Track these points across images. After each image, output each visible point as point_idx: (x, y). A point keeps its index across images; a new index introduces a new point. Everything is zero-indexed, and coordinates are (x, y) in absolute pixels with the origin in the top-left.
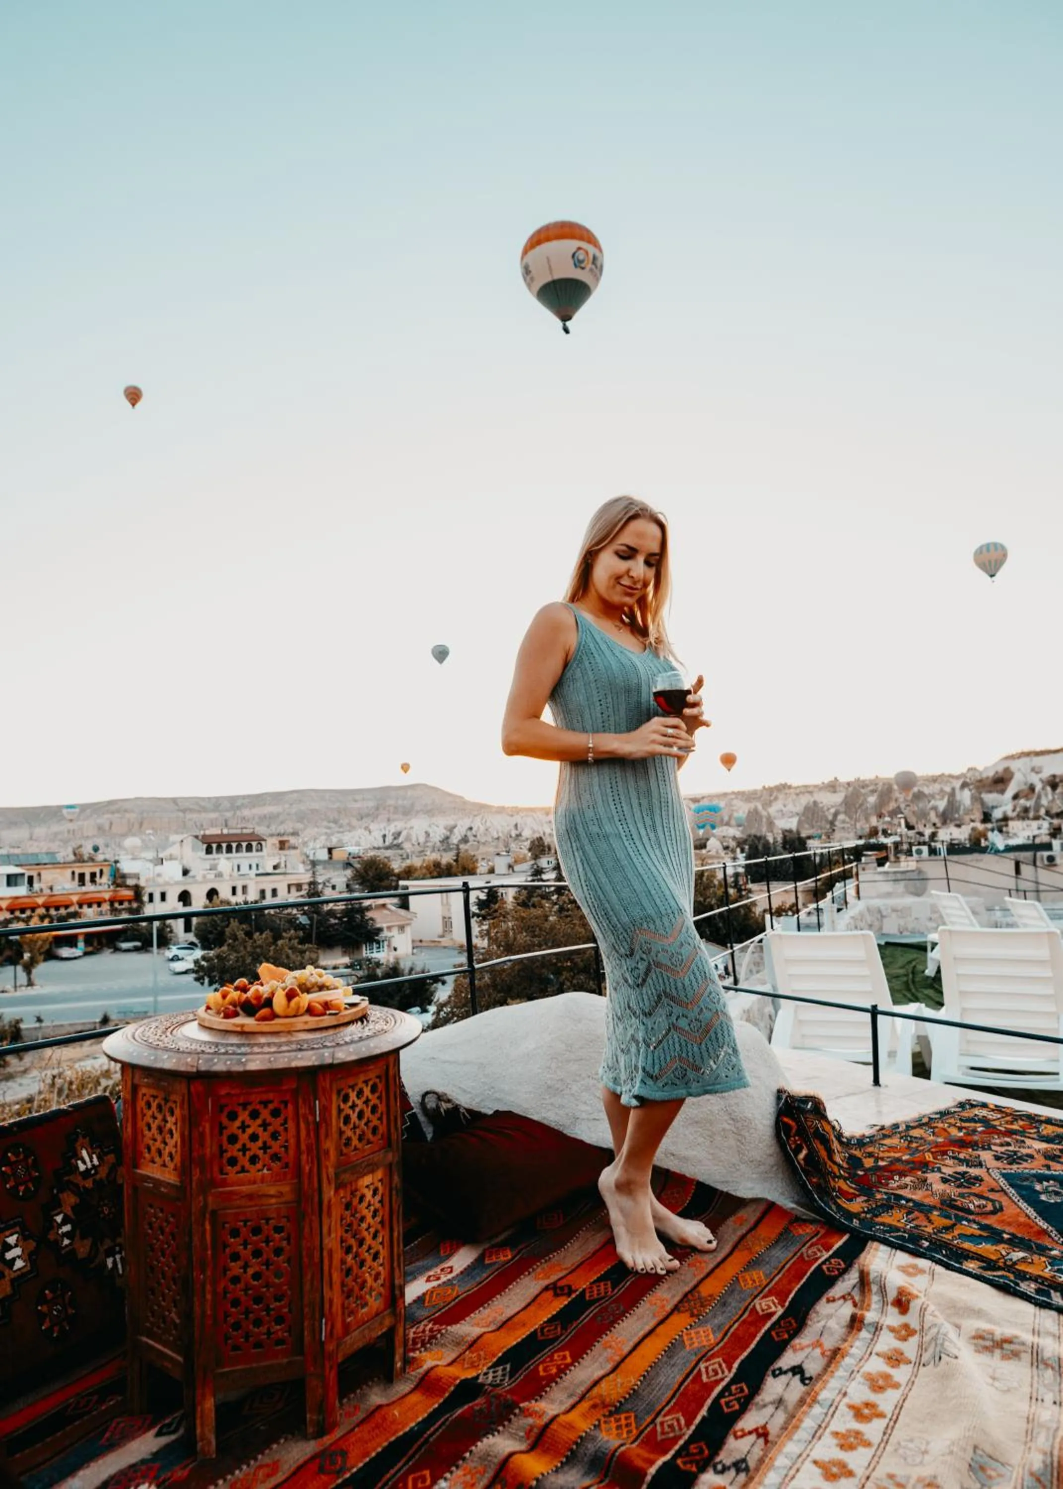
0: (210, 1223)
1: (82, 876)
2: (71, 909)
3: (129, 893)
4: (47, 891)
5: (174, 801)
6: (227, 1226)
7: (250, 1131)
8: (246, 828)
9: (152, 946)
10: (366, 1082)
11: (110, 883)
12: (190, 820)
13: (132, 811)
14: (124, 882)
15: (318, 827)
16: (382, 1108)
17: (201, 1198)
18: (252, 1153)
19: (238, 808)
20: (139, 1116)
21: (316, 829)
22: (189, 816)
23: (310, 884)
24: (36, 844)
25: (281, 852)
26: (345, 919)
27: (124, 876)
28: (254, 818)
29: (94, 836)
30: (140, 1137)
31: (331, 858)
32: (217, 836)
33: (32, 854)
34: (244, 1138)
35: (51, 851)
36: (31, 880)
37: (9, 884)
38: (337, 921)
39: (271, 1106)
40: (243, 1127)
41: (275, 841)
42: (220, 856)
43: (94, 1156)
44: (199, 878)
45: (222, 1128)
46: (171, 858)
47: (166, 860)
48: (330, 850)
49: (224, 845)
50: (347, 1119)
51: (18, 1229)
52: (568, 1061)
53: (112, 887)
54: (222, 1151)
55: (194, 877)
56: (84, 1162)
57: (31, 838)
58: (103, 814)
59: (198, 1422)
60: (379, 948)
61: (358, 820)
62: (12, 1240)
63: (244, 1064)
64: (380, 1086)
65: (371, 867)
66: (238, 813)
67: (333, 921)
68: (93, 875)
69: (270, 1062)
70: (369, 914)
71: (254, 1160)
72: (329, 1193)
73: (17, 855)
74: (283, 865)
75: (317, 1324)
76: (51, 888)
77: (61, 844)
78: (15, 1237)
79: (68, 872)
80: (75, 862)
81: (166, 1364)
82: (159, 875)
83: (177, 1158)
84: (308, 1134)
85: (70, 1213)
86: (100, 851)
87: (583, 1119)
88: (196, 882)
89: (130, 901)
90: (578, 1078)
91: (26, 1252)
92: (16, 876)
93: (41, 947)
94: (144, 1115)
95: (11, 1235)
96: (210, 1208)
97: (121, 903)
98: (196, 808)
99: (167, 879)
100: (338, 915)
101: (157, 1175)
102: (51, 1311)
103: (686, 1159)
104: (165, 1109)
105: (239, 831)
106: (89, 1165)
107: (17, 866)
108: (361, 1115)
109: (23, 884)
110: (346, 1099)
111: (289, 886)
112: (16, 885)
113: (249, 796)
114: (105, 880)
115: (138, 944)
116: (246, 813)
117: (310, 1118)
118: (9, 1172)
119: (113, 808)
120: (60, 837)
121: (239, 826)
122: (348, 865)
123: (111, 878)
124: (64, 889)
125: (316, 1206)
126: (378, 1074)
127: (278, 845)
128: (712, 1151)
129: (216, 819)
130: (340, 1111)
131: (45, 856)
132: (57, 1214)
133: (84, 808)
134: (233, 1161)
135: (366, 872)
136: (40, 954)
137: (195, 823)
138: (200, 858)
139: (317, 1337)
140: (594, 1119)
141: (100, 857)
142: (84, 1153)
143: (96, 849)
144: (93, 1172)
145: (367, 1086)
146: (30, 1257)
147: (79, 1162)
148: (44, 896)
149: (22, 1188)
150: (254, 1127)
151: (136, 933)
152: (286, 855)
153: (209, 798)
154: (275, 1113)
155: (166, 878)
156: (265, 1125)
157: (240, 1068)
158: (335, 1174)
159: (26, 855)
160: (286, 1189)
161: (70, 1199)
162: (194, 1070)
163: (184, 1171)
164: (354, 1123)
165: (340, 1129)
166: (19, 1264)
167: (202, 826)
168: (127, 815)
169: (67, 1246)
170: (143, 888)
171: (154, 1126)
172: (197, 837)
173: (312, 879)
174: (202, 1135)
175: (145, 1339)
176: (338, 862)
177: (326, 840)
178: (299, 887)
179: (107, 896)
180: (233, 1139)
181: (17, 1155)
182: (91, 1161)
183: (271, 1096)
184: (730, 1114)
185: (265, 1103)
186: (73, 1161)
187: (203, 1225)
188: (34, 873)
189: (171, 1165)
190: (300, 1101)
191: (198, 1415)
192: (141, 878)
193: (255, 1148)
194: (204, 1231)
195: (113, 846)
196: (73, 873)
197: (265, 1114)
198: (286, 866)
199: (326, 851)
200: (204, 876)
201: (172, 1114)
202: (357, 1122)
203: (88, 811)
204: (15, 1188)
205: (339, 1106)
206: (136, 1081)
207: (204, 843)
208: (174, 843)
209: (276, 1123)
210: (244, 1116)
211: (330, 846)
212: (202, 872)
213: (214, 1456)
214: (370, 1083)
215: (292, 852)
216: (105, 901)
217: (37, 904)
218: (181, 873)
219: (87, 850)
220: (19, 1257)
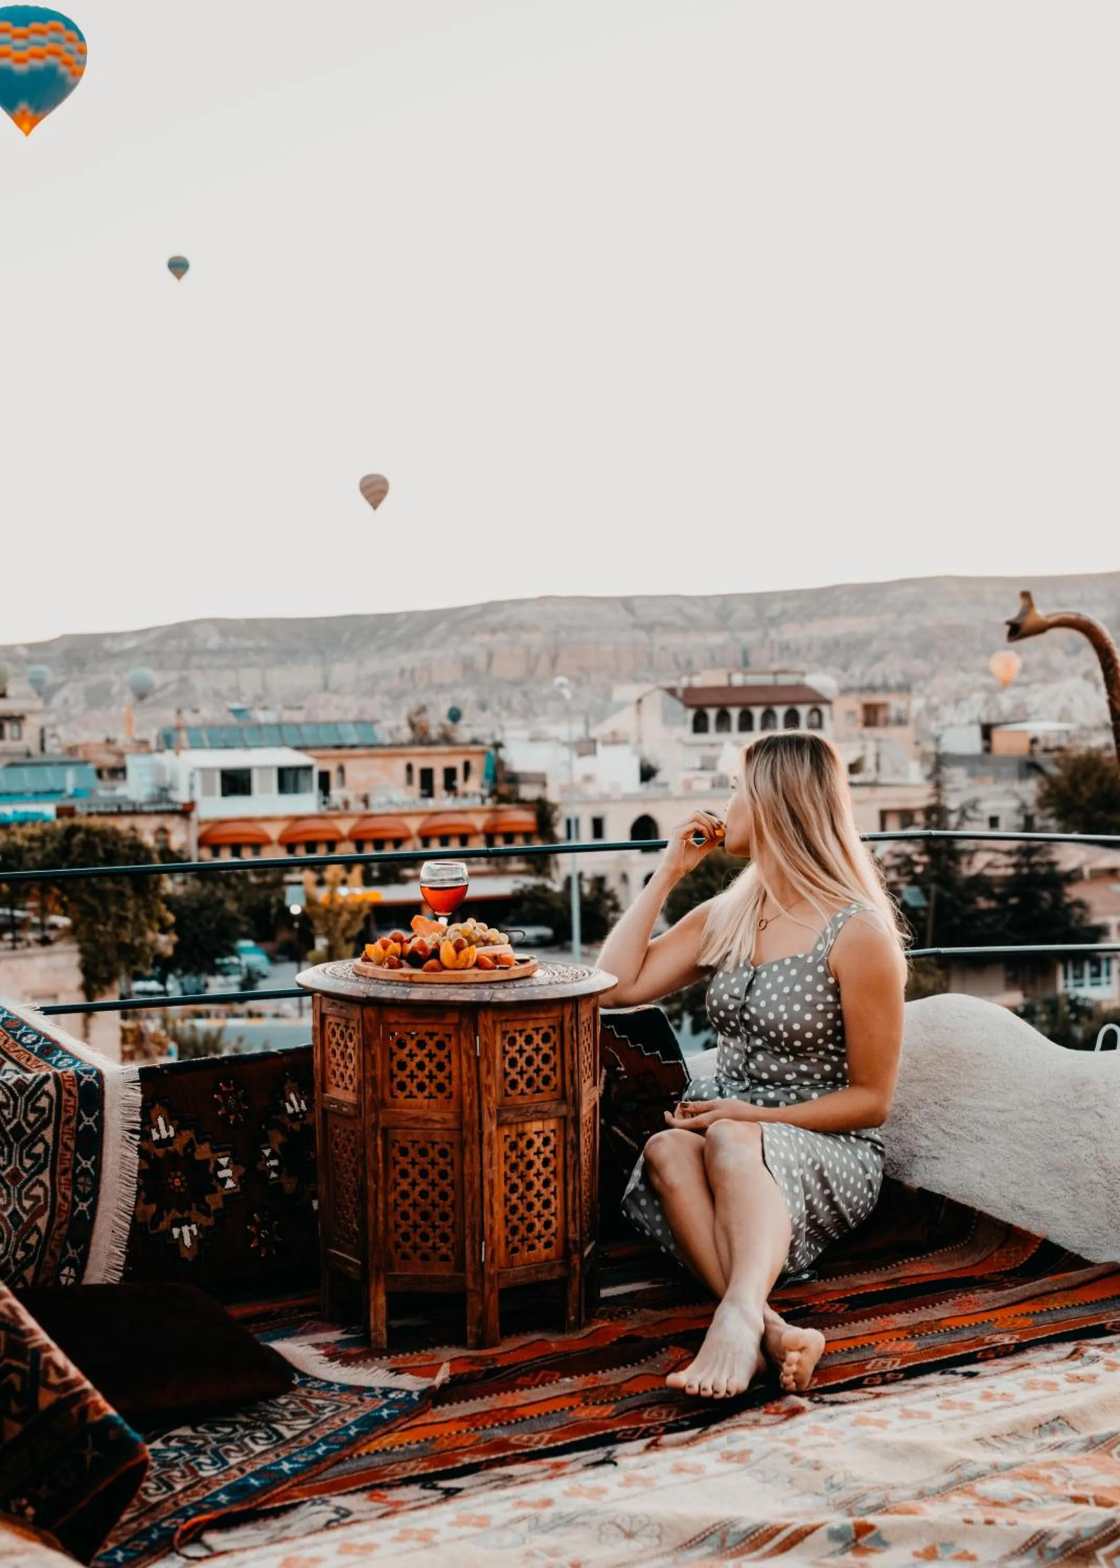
0: (382, 1137)
1: (427, 775)
2: (407, 849)
3: (524, 818)
4: (357, 807)
5: (627, 603)
6: (397, 1145)
7: (417, 1059)
8: (784, 672)
9: (570, 937)
10: (537, 1030)
11: (485, 792)
12: (663, 648)
13: (536, 628)
14: (516, 792)
15: (965, 670)
16: (555, 1059)
17: (373, 1116)
18: (419, 1080)
19: (774, 621)
20: (327, 1044)
21: (961, 677)
22: (660, 639)
23: (929, 811)
24: (336, 699)
25: (867, 731)
26: (1013, 901)
27: (514, 779)
28: (809, 648)
29: (455, 684)
30: (327, 1064)
31: (988, 750)
32: (718, 689)
33: (327, 724)
34: (412, 1065)
35: (367, 717)
36: (324, 779)
37: (283, 788)
38: (993, 904)
39: (436, 1038)
40: (411, 1055)
41: (854, 704)
42: (723, 737)
43: (302, 1102)
44: (676, 789)
45: (392, 1054)
46: (615, 740)
47: (605, 743)
48: (987, 731)
49: (735, 713)
50: (513, 1063)
51: (229, 1153)
52: (911, 1081)
53: (489, 802)
54: (393, 1076)
55: (665, 785)
56: (292, 1105)
57: (326, 688)
58: (473, 633)
59: (372, 1314)
60: (1097, 974)
61: (1067, 654)
62: (224, 1161)
63: (408, 994)
64: (554, 1037)
65: (1086, 776)
66: (774, 634)
67: (983, 903)
68: (450, 774)
69: (431, 994)
70: (1074, 892)
71: (421, 1087)
72: (490, 1126)
73: (297, 726)
74: (870, 763)
75: (477, 1247)
76: (366, 800)
77: (387, 700)
78: (226, 1159)
79: (399, 766)
80: (413, 743)
81: (350, 1269)
82: (588, 779)
83: (355, 1080)
84: (469, 1068)
85: (278, 1150)
86: (463, 722)
87: (921, 1157)
88: (668, 797)
89: (528, 836)
90: (920, 1103)
91: (237, 1175)
92: (296, 770)
93: (349, 926)
94: (331, 1043)
95: (223, 1157)
96: (381, 1125)
97: (509, 837)
98: (678, 620)
99: (606, 789)
100: (997, 890)
101: (341, 1097)
102: (259, 1233)
103: (1038, 1214)
104: (346, 1035)
105: (767, 680)
106: (297, 1110)
107: (297, 748)
108: (529, 1061)
109: (311, 789)
110: (512, 1042)
111: (884, 815)
112: (296, 790)
113: (798, 594)
114: (474, 785)
115: (546, 931)
116: (791, 633)
117: (471, 1053)
118: (221, 1100)
119: (494, 619)
120: (384, 685)
121: (775, 667)
122: (1030, 767)
123: (488, 782)
124: (390, 802)
125: (476, 1136)
126: (551, 1024)
127: (860, 715)
128: (1073, 1208)
129: (723, 648)
130: (505, 1052)
131: (351, 728)
132: (266, 1148)
133: (433, 618)
134: (402, 1086)
135: (1074, 785)
136: (348, 941)
137: (675, 656)
138: (679, 740)
139: (477, 1257)
140: (934, 1158)
141: (464, 733)
142: (292, 1097)
143: (455, 716)
144: (301, 1116)
145: (538, 1033)
146: (239, 1179)
147: (287, 1104)
148: (351, 816)
149: (232, 1117)
150: (421, 1056)
151: (541, 907)
152: (878, 740)
153: (705, 598)
154: (440, 1045)
155: (602, 785)
156: (431, 1056)
157: (404, 997)
158: (497, 1110)
159: (316, 725)
160: (449, 1117)
161: (277, 1138)
162: (365, 996)
163: (360, 1091)
164: (522, 1068)
165: (505, 1069)
166: (230, 1184)
167: (689, 663)
168: (525, 637)
169: (274, 1179)
170: (555, 807)
171: (338, 1053)
172: (672, 691)
173: (933, 801)
174: (374, 1058)
175: (333, 1251)
176: (1005, 760)
177: (987, 702)
178: (906, 817)
179: (479, 822)
180: (402, 1066)
181: (228, 1085)
182: (299, 1106)
183: (435, 1028)
184: (1101, 1162)
185: (431, 1035)
186: (282, 1102)
187: (375, 1139)
188: (331, 767)
189: (351, 1087)
190: (462, 1036)
191: (372, 1308)
192: (550, 781)
193: (422, 1076)
194: (376, 1146)
195: (497, 708)
196: (409, 768)
197: (431, 1045)
198: (878, 766)
199: (977, 732)
200: (688, 785)
201: (351, 1040)
202: (525, 1067)
203: (443, 626)
204: (226, 1116)
205: (504, 1048)
206: (324, 1011)
207: (688, 706)
208: (622, 706)
209: (441, 1055)
210: (411, 1045)
211: (985, 719)
212: (684, 775)
213: (385, 1347)
214: (541, 1032)
215: (894, 732)
216: (476, 833)
217: (338, 832)
218: (636, 774)
219: (436, 721)
220: (230, 1178)
